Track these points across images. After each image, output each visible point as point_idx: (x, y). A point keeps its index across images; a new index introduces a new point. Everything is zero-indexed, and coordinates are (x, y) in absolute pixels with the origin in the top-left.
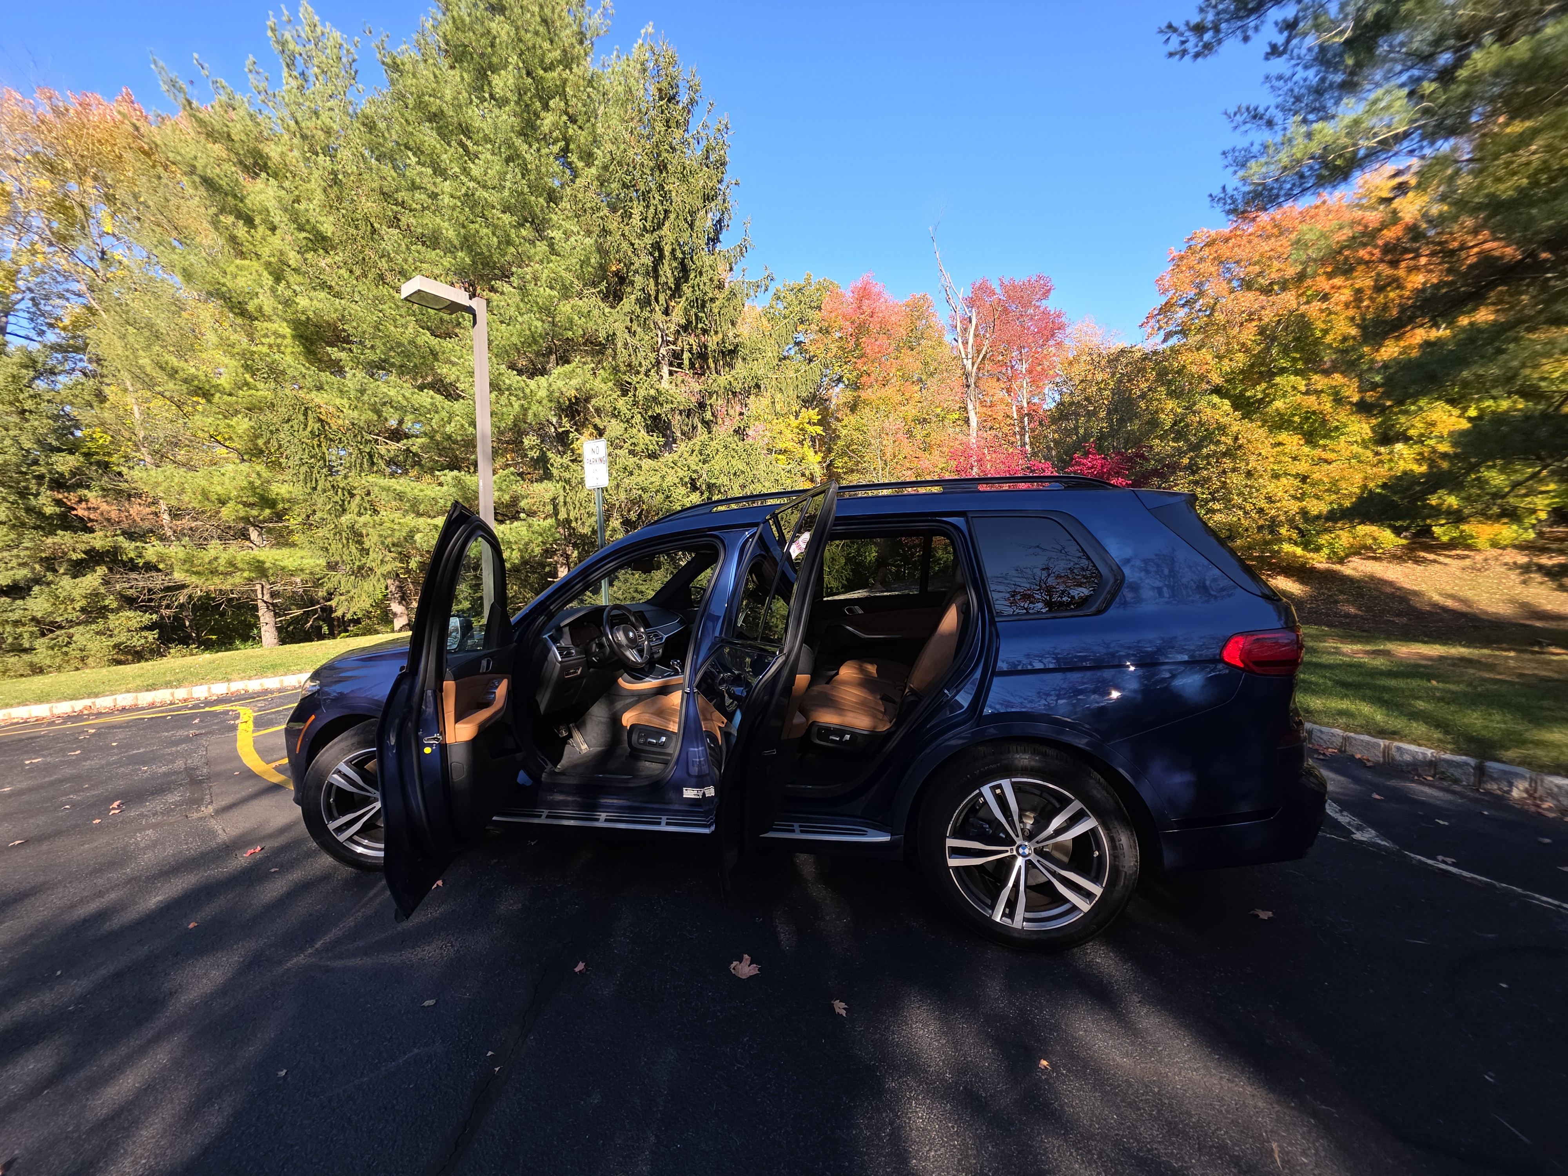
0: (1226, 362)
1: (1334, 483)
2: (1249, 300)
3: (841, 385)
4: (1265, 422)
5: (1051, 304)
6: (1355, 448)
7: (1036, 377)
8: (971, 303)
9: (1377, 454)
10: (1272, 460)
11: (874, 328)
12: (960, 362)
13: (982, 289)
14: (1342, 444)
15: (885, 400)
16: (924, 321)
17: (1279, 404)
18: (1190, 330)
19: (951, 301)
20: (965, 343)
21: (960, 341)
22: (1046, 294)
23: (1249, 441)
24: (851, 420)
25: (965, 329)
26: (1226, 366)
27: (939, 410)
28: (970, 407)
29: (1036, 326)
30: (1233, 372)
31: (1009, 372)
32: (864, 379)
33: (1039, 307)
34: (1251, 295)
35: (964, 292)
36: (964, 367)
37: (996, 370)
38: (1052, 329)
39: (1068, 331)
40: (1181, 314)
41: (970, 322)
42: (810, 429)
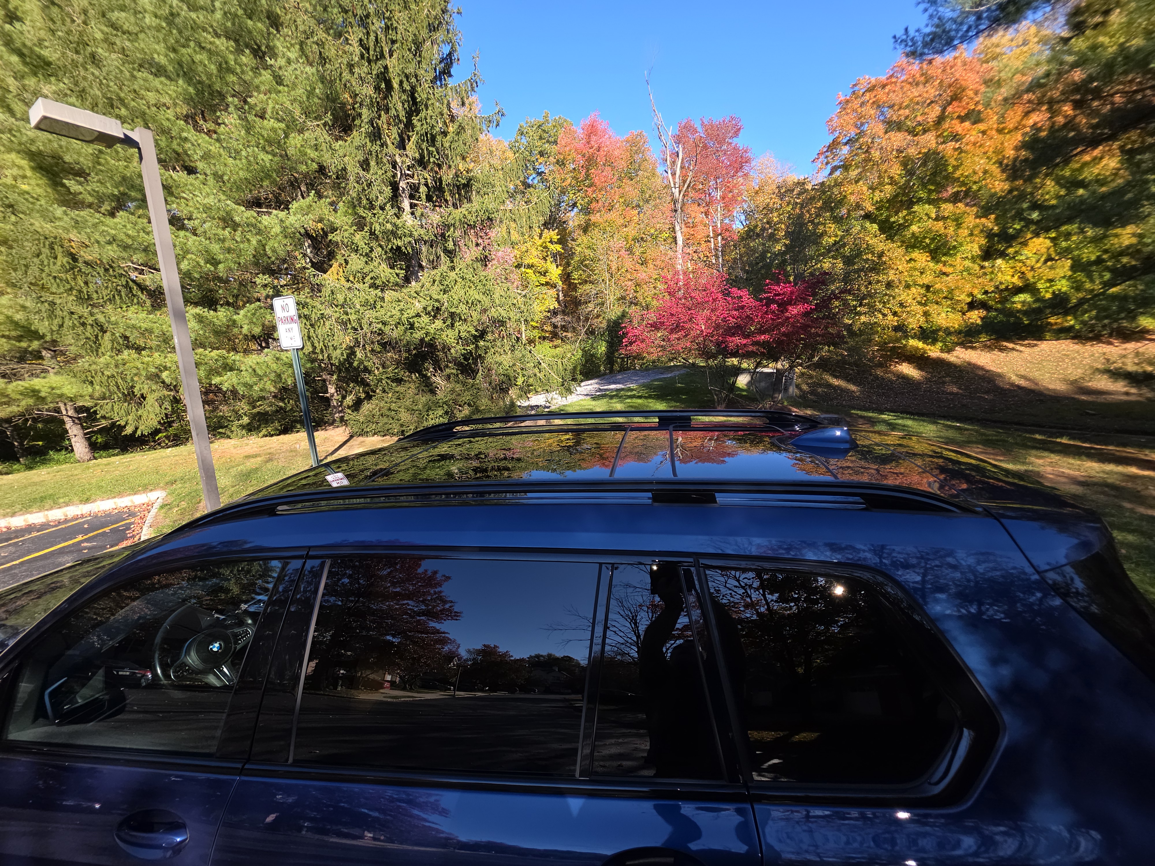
0: (877, 193)
1: (951, 291)
2: (898, 139)
3: (575, 210)
4: (903, 242)
5: (740, 142)
6: (968, 263)
7: (728, 203)
8: (678, 139)
9: (982, 267)
10: (906, 273)
11: (601, 161)
12: (669, 191)
13: (687, 128)
14: (959, 260)
15: (610, 223)
16: (641, 155)
17: (914, 228)
18: (851, 165)
19: (663, 138)
20: (674, 174)
21: (669, 172)
22: (737, 133)
23: (890, 259)
24: (583, 239)
25: (674, 162)
26: (878, 196)
27: (652, 231)
28: (677, 228)
29: (729, 161)
30: (881, 201)
31: (708, 198)
32: (594, 205)
33: (731, 143)
34: (900, 135)
35: (672, 131)
36: (672, 194)
37: (696, 196)
38: (741, 163)
39: (753, 163)
40: (845, 150)
41: (678, 156)
42: (552, 247)
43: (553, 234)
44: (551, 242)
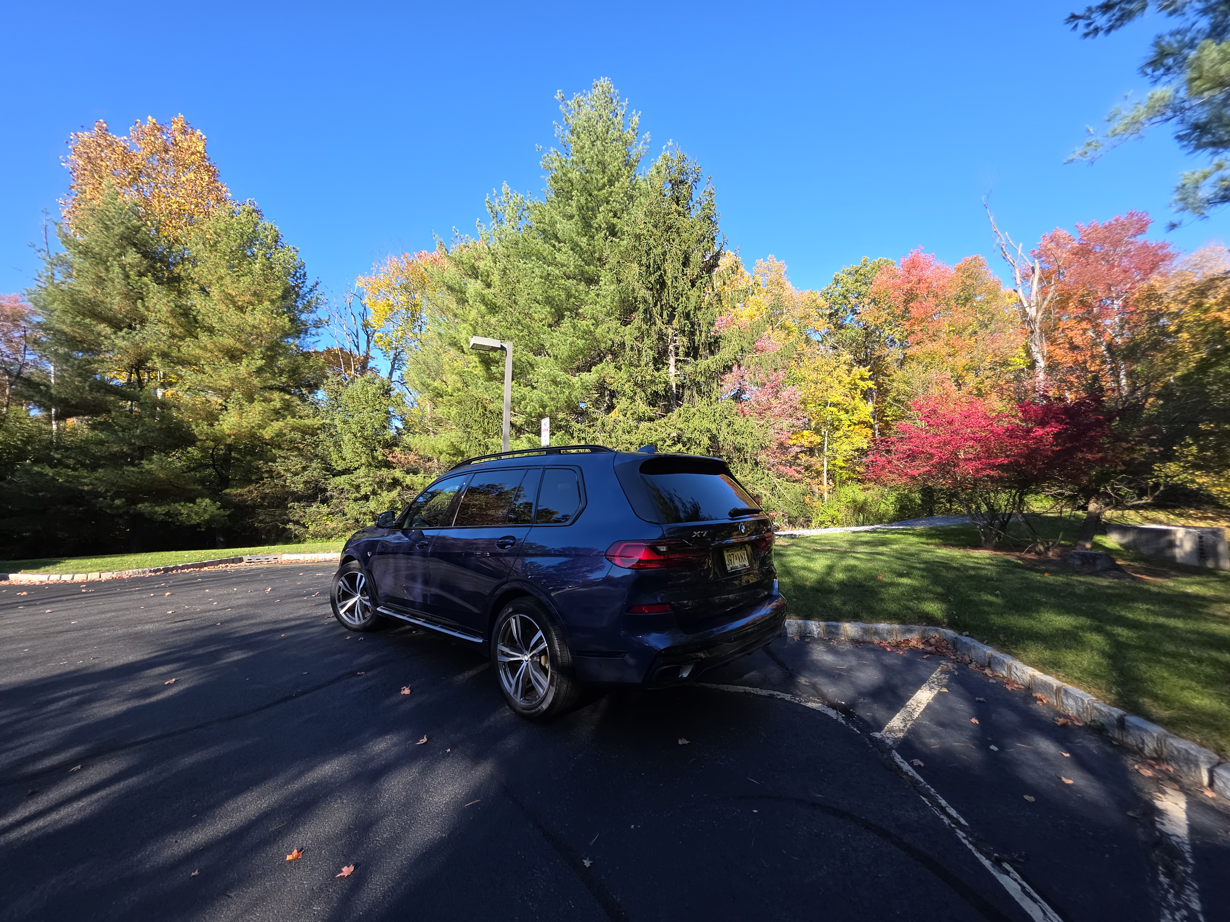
3: (897, 344)
11: (922, 291)
15: (932, 355)
25: (1027, 280)
33: (1133, 242)
36: (1026, 314)
41: (1033, 272)
42: (861, 384)
43: (865, 371)
44: (862, 379)
